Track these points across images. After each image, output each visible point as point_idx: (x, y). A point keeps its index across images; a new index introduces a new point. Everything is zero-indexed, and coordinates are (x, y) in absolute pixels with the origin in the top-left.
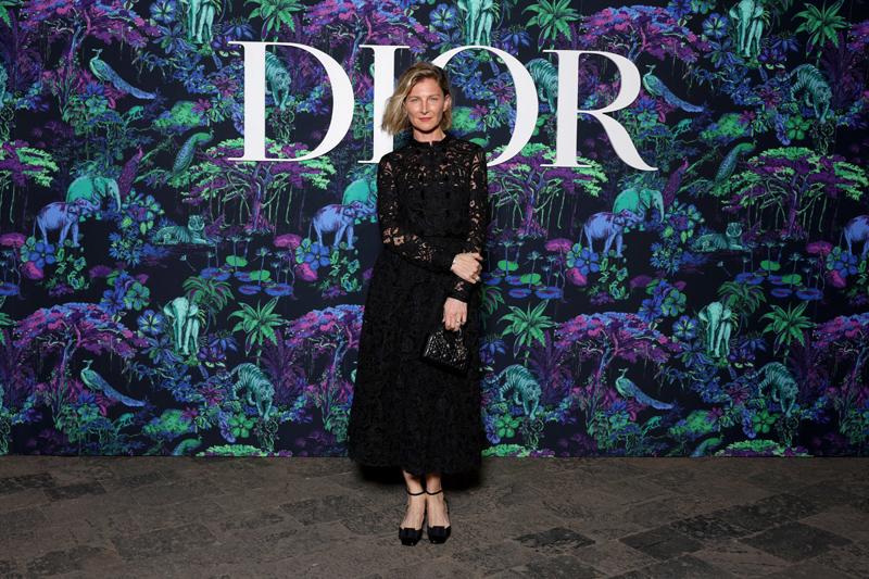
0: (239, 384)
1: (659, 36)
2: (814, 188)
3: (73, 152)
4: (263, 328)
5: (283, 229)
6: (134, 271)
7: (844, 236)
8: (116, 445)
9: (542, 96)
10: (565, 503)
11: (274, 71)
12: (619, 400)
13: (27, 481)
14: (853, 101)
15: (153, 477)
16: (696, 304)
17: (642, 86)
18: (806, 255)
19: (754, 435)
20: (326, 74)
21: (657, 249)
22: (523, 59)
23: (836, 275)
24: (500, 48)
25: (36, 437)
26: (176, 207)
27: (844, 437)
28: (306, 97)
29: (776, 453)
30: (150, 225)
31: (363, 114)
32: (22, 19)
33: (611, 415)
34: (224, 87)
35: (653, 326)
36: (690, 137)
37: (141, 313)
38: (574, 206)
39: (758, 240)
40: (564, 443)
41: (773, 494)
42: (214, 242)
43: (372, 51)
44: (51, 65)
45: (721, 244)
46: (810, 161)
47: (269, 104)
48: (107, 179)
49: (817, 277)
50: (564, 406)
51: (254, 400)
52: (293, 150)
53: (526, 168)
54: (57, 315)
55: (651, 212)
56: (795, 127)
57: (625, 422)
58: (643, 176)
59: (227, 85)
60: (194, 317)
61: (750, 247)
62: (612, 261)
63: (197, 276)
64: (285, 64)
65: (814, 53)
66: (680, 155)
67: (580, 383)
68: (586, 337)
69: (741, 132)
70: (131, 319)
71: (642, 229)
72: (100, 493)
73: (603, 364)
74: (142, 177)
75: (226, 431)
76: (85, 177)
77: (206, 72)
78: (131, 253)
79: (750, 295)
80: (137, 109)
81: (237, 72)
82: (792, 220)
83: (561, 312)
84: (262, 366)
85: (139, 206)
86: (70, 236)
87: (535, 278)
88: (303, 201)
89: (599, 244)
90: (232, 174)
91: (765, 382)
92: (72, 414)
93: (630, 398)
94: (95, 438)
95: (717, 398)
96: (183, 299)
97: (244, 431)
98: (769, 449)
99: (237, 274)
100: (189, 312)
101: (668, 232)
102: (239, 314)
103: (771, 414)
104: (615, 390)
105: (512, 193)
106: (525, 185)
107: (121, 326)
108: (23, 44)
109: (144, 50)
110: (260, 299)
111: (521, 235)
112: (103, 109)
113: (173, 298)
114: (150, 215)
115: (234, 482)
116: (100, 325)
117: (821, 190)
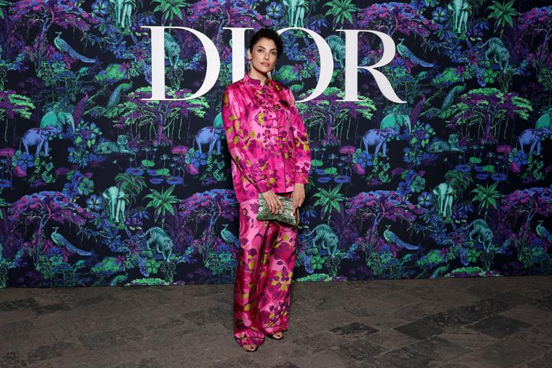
0: (151, 240)
1: (406, 21)
2: (500, 112)
3: (44, 96)
4: (165, 205)
5: (177, 143)
6: (84, 171)
7: (519, 141)
8: (74, 280)
9: (335, 58)
10: (356, 308)
11: (170, 44)
12: (385, 245)
13: (20, 303)
14: (523, 59)
15: (99, 299)
16: (431, 185)
17: (397, 52)
18: (497, 153)
19: (468, 264)
20: (202, 46)
21: (407, 152)
22: (324, 35)
23: (514, 166)
24: (309, 29)
25: (24, 276)
26: (109, 130)
27: (521, 264)
28: (190, 60)
29: (481, 274)
30: (93, 142)
31: (225, 71)
32: (11, 14)
33: (380, 254)
34: (139, 54)
35: (405, 198)
36: (426, 82)
37: (89, 197)
38: (356, 125)
39: (468, 145)
40: (353, 272)
41: (482, 299)
42: (134, 151)
43: (231, 31)
44: (30, 42)
45: (446, 147)
46: (498, 96)
47: (167, 65)
48: (65, 114)
49: (503, 167)
50: (352, 249)
51: (160, 250)
52: (182, 94)
53: (326, 102)
54: (35, 199)
55: (403, 129)
56: (488, 76)
57: (389, 258)
58: (398, 107)
59: (141, 53)
60: (122, 199)
61: (463, 149)
62: (380, 159)
63: (123, 173)
64: (176, 40)
65: (499, 31)
66: (420, 94)
67: (362, 235)
68: (365, 206)
69: (456, 79)
70: (82, 201)
71: (398, 139)
72: (67, 310)
73: (376, 223)
74: (88, 112)
75: (143, 270)
76: (52, 112)
77: (127, 46)
78: (81, 159)
79: (464, 178)
80: (84, 69)
81: (147, 45)
82: (488, 132)
83: (350, 191)
84: (165, 229)
85: (86, 130)
86: (43, 149)
87: (333, 171)
88: (189, 124)
89: (372, 149)
90: (145, 109)
91: (474, 231)
92: (46, 261)
93: (392, 243)
94: (60, 276)
95: (445, 242)
96: (115, 187)
97: (154, 269)
98: (477, 272)
99: (149, 171)
100: (119, 195)
101: (414, 140)
102: (150, 196)
103: (477, 251)
104: (383, 238)
105: (318, 118)
106: (327, 113)
107: (76, 205)
108: (12, 29)
109: (88, 32)
110: (163, 187)
111: (324, 144)
112: (63, 69)
113: (109, 187)
114: (93, 135)
115: (150, 301)
116: (63, 205)
117: (505, 114)
